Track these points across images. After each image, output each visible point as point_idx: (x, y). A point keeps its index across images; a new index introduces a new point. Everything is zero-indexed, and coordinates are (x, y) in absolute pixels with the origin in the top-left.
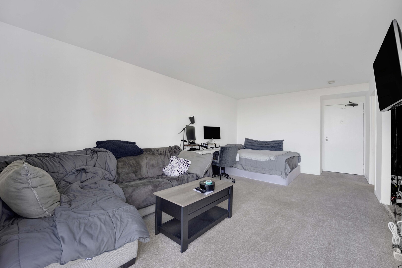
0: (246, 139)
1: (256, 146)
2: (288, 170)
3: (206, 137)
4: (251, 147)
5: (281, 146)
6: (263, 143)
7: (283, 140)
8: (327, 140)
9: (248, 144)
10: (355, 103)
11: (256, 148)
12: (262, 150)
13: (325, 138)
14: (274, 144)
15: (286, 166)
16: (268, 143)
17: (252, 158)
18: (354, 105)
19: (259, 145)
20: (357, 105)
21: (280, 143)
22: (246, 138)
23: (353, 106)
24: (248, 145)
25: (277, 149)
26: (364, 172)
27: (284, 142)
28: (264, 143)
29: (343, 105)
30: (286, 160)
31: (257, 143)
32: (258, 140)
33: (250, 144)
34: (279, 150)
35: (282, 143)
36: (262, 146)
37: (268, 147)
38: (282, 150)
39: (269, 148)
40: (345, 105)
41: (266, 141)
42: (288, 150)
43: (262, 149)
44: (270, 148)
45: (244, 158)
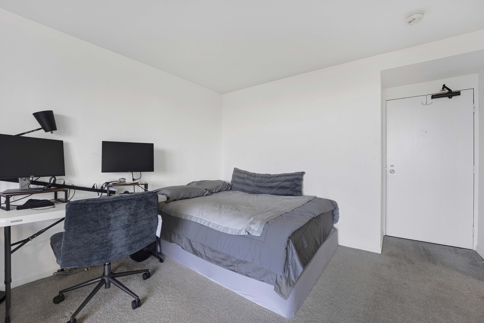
0: (236, 171)
1: (250, 185)
2: (295, 270)
3: (106, 168)
4: (240, 186)
5: (298, 185)
6: (263, 179)
7: (303, 173)
8: (392, 172)
9: (238, 180)
10: (454, 89)
11: (250, 189)
12: (261, 193)
13: (389, 168)
14: (284, 181)
15: (290, 257)
16: (271, 179)
17: (210, 223)
18: (450, 94)
19: (255, 183)
20: (458, 93)
21: (296, 179)
22: (235, 168)
23: (450, 97)
24: (237, 183)
25: (290, 193)
26: (476, 244)
27: (305, 177)
28: (266, 179)
29: (426, 96)
30: (289, 238)
31: (252, 178)
32: (257, 173)
33: (241, 180)
34: (293, 195)
35: (301, 180)
36: (261, 184)
37: (271, 188)
38: (302, 195)
39: (274, 191)
40: (430, 96)
41: (270, 175)
42: (313, 194)
43: (261, 191)
44: (276, 189)
45: (194, 221)
